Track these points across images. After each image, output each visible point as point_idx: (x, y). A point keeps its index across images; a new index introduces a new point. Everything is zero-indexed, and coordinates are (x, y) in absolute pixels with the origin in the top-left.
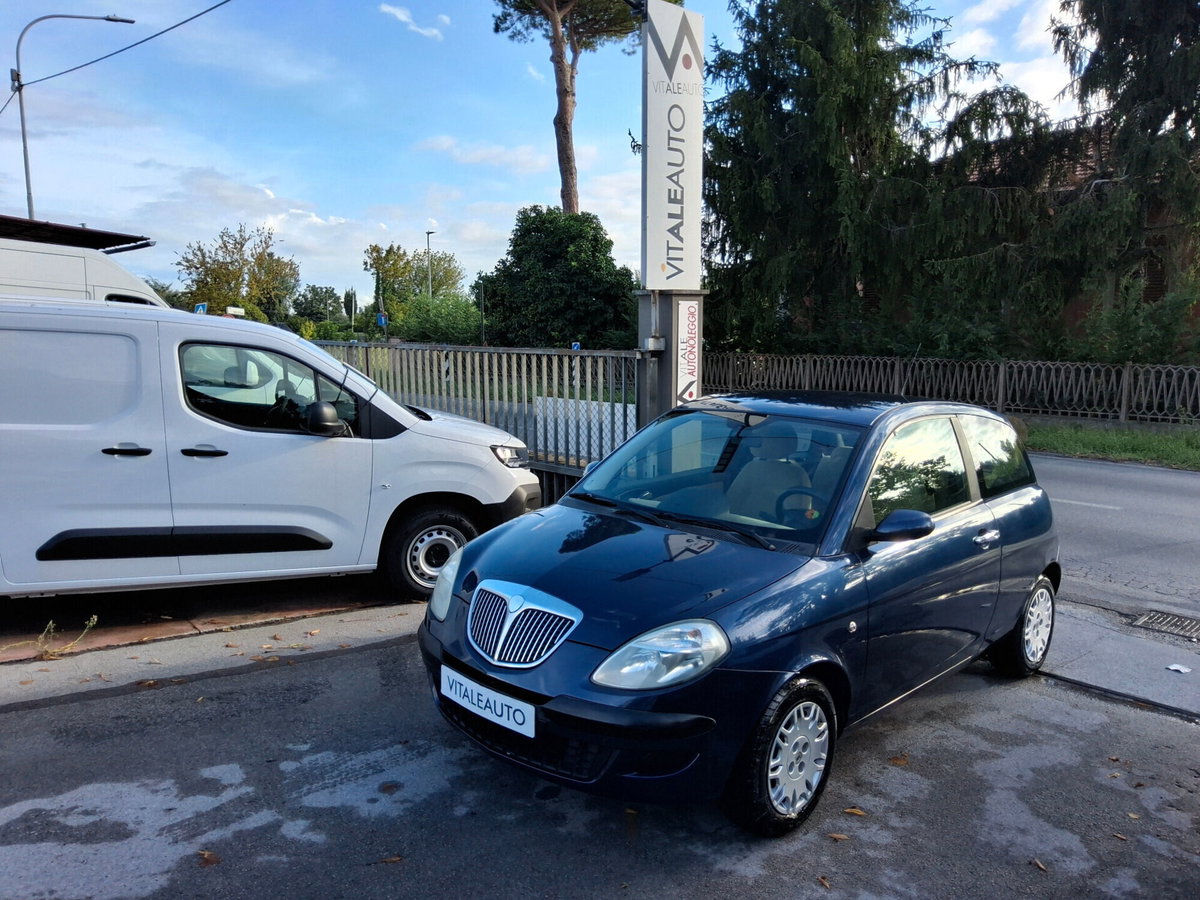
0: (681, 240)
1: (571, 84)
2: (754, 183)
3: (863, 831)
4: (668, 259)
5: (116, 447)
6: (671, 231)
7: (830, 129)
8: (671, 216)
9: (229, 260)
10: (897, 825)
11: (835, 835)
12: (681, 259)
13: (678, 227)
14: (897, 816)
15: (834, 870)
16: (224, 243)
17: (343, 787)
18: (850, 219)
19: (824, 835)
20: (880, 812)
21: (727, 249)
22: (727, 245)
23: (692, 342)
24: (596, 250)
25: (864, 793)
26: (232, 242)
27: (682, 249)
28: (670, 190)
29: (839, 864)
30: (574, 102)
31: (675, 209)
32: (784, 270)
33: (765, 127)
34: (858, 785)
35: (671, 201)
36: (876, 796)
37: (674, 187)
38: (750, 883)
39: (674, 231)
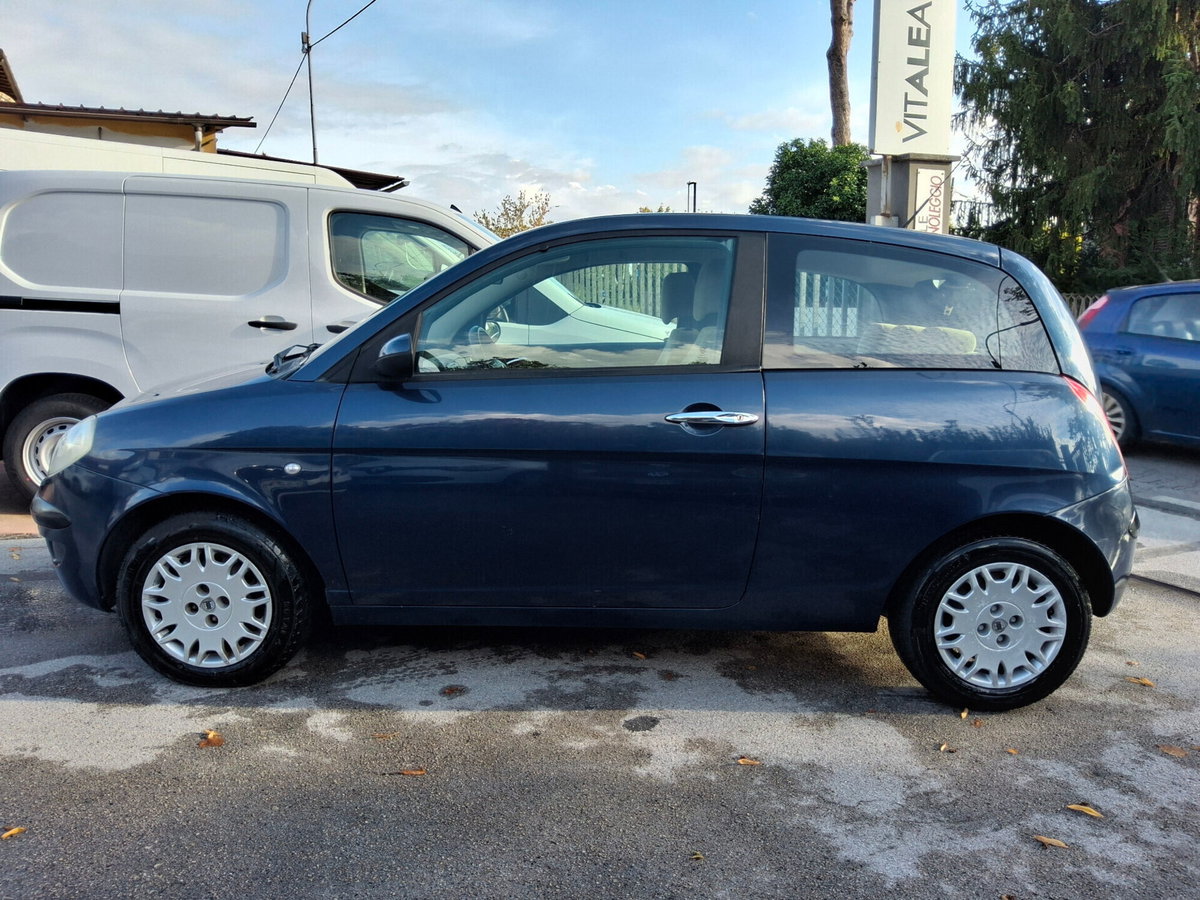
0: (925, 92)
1: (848, 12)
2: (1055, 88)
3: (1094, 839)
4: (906, 116)
5: (262, 320)
6: (911, 80)
7: (1158, 14)
8: (911, 61)
9: (509, 227)
10: (1154, 840)
11: (1045, 839)
12: (924, 117)
13: (920, 75)
14: (1156, 826)
15: (1031, 888)
16: (506, 209)
17: (401, 684)
18: (1181, 121)
19: (1026, 836)
20: (1127, 817)
21: (1020, 173)
22: (1020, 169)
23: (934, 222)
24: (863, 184)
25: (1105, 787)
26: (512, 209)
27: (925, 104)
28: (911, 29)
29: (1043, 882)
30: (850, 31)
31: (918, 52)
32: (1088, 190)
33: (1070, 19)
34: (1097, 775)
35: (912, 42)
36: (1124, 793)
37: (916, 24)
38: (889, 885)
39: (915, 81)
